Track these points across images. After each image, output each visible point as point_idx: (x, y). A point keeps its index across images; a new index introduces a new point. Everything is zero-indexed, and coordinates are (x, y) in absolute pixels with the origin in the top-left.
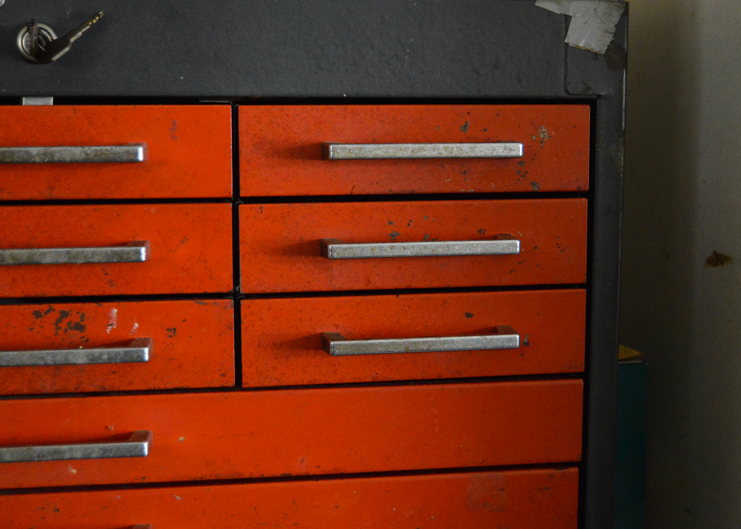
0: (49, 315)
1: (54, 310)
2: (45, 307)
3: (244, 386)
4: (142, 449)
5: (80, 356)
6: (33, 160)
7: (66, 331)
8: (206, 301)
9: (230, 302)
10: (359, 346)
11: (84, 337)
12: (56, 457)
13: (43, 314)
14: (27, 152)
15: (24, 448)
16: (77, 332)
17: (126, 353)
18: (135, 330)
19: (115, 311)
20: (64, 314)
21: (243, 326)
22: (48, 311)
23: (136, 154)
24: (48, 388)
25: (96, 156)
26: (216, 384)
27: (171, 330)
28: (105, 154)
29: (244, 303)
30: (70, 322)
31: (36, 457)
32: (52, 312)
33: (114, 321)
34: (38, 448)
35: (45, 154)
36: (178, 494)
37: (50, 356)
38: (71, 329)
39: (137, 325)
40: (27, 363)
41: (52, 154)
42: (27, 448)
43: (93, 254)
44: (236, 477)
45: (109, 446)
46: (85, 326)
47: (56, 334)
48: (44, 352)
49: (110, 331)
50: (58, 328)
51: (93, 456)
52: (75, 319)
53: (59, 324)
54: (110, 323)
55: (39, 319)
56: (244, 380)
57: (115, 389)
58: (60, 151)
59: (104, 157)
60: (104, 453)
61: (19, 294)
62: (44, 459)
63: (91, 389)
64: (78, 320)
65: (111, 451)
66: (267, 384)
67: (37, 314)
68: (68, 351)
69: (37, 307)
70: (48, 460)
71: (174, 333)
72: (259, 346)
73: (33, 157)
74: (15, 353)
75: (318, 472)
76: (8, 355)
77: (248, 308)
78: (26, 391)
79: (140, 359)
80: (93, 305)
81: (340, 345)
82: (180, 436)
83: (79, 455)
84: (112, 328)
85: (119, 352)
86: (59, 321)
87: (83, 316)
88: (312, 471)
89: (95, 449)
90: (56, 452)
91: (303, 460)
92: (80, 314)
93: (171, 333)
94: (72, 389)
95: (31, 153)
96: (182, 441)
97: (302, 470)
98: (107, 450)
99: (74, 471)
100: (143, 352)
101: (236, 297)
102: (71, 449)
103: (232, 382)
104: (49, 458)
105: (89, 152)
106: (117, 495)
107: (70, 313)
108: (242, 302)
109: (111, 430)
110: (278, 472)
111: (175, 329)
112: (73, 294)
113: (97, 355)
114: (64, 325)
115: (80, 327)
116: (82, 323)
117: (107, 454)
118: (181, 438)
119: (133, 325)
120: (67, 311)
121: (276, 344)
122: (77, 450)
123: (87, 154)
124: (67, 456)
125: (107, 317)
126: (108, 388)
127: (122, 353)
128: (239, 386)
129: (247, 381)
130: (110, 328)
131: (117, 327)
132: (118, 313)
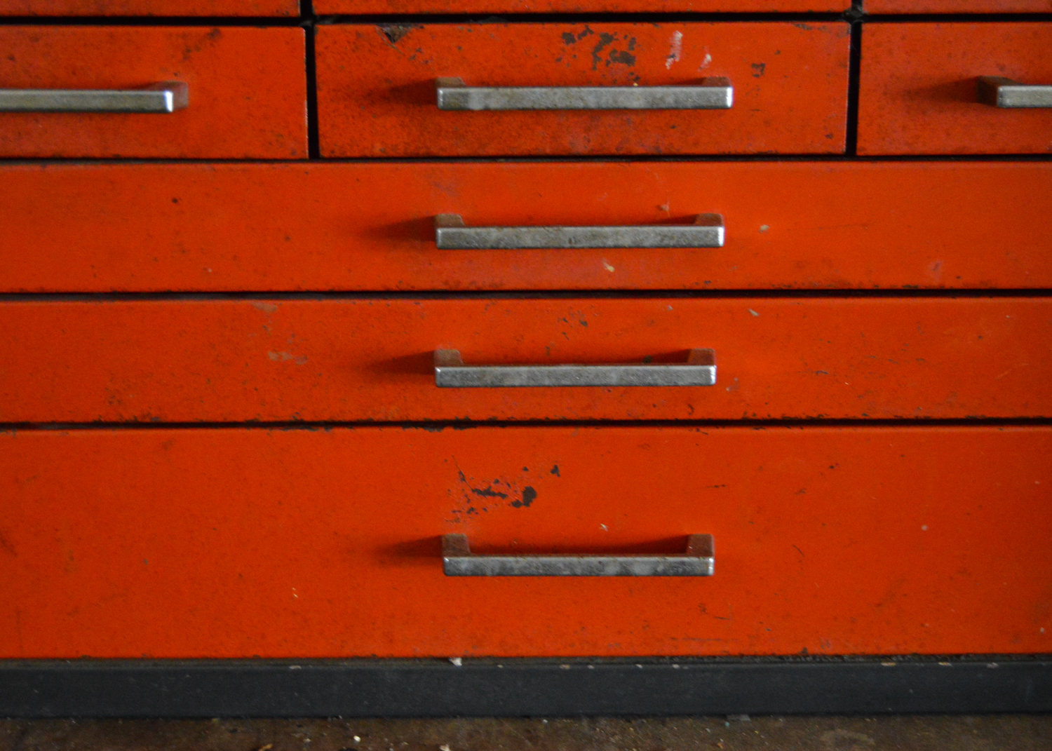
0: (584, 39)
1: (592, 32)
2: (579, 27)
3: (859, 153)
4: (716, 235)
5: (635, 97)
7: (608, 63)
8: (808, 24)
9: (846, 27)
10: (1041, 94)
11: (632, 74)
12: (595, 243)
13: (576, 38)
15: (551, 229)
16: (623, 65)
17: (699, 95)
18: (706, 65)
19: (679, 35)
20: (608, 38)
21: (863, 63)
22: (584, 34)
24: (581, 147)
26: (820, 148)
27: (757, 67)
29: (866, 27)
30: (615, 51)
31: (567, 242)
32: (588, 33)
33: (677, 51)
34: (570, 230)
36: (754, 308)
37: (591, 97)
38: (615, 59)
39: (709, 57)
40: (559, 105)
42: (556, 228)
44: (839, 287)
45: (669, 231)
46: (634, 57)
47: (594, 68)
48: (585, 90)
49: (670, 66)
50: (597, 59)
51: (647, 244)
52: (621, 46)
53: (598, 54)
54: (671, 54)
55: (571, 45)
56: (860, 144)
57: (674, 151)
60: (662, 240)
61: (543, 7)
62: (578, 245)
63: (639, 150)
64: (625, 49)
65: (672, 238)
66: (893, 150)
67: (569, 38)
68: (615, 89)
69: (566, 27)
70: (583, 248)
71: (762, 70)
72: (885, 93)
74: (544, 90)
75: (958, 284)
76: (534, 93)
77: (873, 35)
78: (548, 151)
79: (720, 104)
80: (646, 27)
81: (1013, 92)
82: (762, 224)
83: (627, 241)
84: (674, 62)
85: (689, 93)
86: (598, 48)
87: (633, 42)
88: (950, 283)
89: (650, 235)
90: (594, 236)
91: (937, 266)
92: (629, 39)
93: (758, 71)
94: (613, 151)
96: (765, 232)
97: (934, 281)
98: (666, 236)
99: (611, 269)
100: (725, 94)
101: (856, 18)
102: (617, 233)
103: (842, 147)
104: (585, 244)
106: (669, 305)
107: (615, 37)
108: (864, 27)
109: (665, 211)
110: (899, 282)
111: (763, 66)
112: (620, 9)
113: (658, 96)
114: (604, 55)
115: (627, 59)
116: (632, 53)
117: (666, 242)
118: (764, 227)
119: (704, 57)
120: (610, 34)
121: (909, 92)
122: (625, 235)
124: (610, 243)
125: (667, 45)
126: (663, 150)
127: (694, 94)
128: (851, 154)
129: (865, 145)
130: (670, 60)
131: (681, 60)
132: (683, 38)
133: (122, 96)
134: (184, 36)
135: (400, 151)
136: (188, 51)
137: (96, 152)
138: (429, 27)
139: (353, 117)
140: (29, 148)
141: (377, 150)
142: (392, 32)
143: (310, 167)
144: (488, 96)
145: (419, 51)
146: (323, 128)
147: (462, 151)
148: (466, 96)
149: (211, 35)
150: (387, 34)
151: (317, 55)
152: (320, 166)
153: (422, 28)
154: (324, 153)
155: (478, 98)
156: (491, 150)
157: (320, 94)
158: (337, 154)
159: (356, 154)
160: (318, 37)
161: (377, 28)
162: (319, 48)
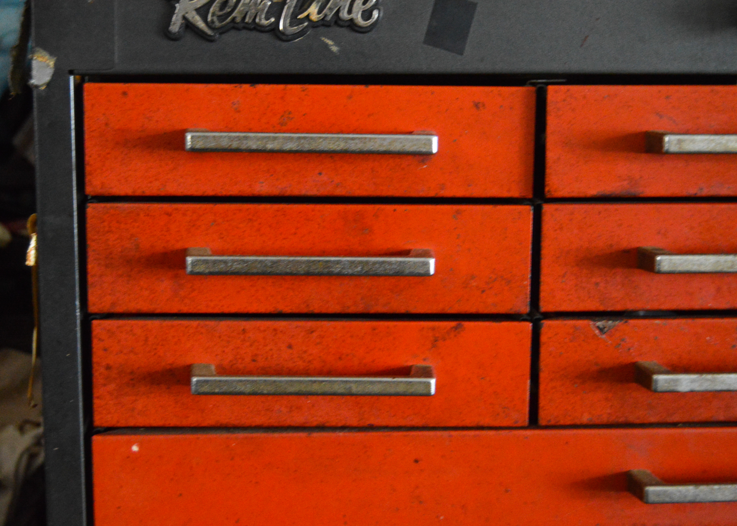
133: (394, 382)
134: (433, 329)
135: (605, 419)
136: (436, 341)
137: (354, 422)
138: (632, 322)
140: (298, 419)
141: (586, 419)
142: (603, 325)
143: (529, 433)
144: (693, 381)
145: (623, 340)
146: (543, 402)
147: (653, 419)
148: (677, 380)
149: (456, 328)
150: (598, 327)
151: (541, 344)
152: (537, 432)
153: (626, 322)
154: (542, 421)
155: (686, 382)
156: (676, 418)
157: (543, 375)
158: (552, 423)
159: (569, 423)
160: (543, 330)
161: (591, 323)
162: (544, 338)
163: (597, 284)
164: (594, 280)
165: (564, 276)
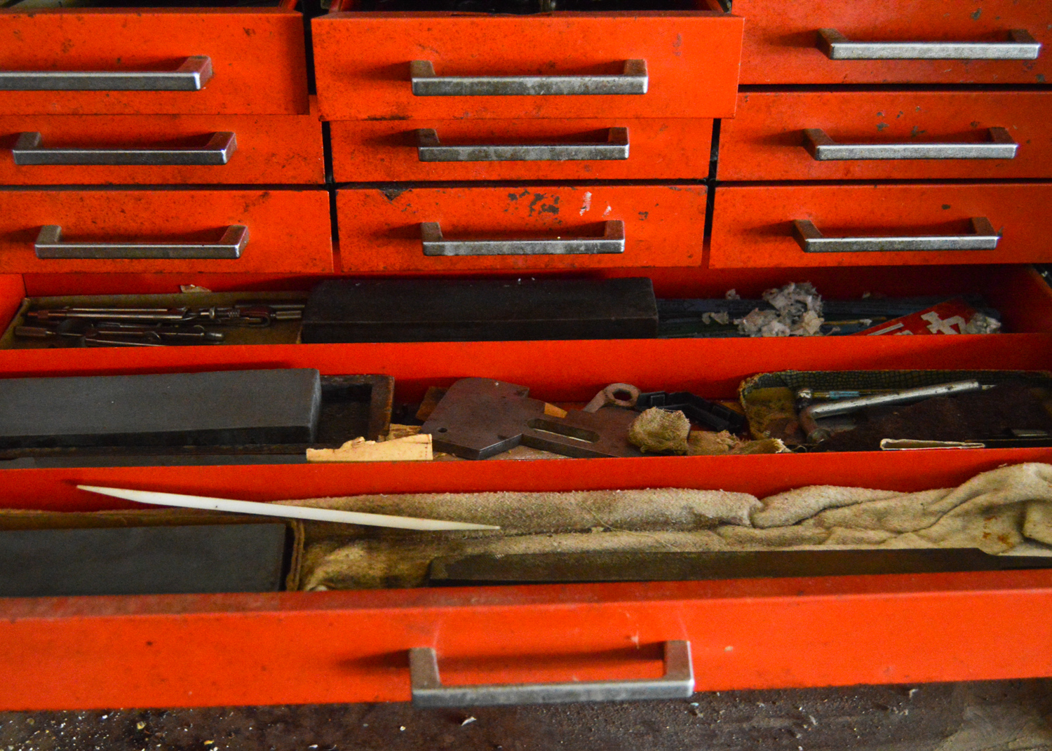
0: (523, 197)
1: (528, 193)
2: (521, 190)
3: (710, 267)
5: (558, 247)
6: (527, 92)
7: (540, 213)
8: (678, 187)
9: (704, 188)
11: (556, 219)
13: (518, 196)
14: (521, 84)
16: (551, 214)
17: (603, 245)
18: (608, 214)
19: (589, 195)
20: (539, 197)
21: (715, 213)
22: (523, 194)
23: (641, 86)
25: (596, 88)
27: (643, 214)
28: (605, 86)
29: (718, 190)
30: (544, 205)
32: (527, 195)
33: (587, 204)
35: (541, 86)
38: (544, 210)
39: (609, 208)
40: (506, 252)
41: (548, 86)
43: (576, 152)
46: (558, 209)
47: (530, 215)
48: (524, 242)
49: (583, 214)
50: (532, 210)
52: (548, 201)
53: (533, 207)
54: (584, 206)
55: (514, 201)
56: (711, 262)
58: (557, 83)
59: (605, 89)
61: (494, 177)
64: (552, 203)
66: (733, 265)
67: (512, 197)
68: (546, 242)
69: (512, 190)
71: (645, 216)
72: (730, 231)
73: (528, 89)
77: (723, 194)
79: (616, 249)
80: (566, 189)
81: (815, 243)
84: (585, 211)
85: (596, 244)
86: (533, 203)
87: (556, 200)
92: (554, 196)
93: (643, 217)
95: (526, 85)
100: (619, 245)
101: (712, 183)
105: (589, 84)
107: (545, 196)
108: (717, 189)
111: (646, 213)
112: (549, 178)
113: (574, 246)
114: (537, 207)
115: (554, 210)
116: (556, 206)
119: (606, 208)
120: (542, 194)
121: (745, 230)
123: (587, 87)
125: (581, 201)
126: (577, 266)
127: (599, 245)
129: (713, 263)
130: (583, 210)
131: (590, 210)
132: (592, 196)
134: (243, 196)
136: (247, 206)
138: (416, 191)
139: (364, 247)
142: (390, 193)
144: (458, 247)
145: (409, 205)
148: (443, 247)
149: (264, 195)
150: (386, 195)
151: (338, 208)
153: (410, 191)
157: (342, 233)
160: (338, 198)
161: (379, 191)
162: (339, 204)
163: (383, 160)
164: (379, 156)
165: (352, 153)
